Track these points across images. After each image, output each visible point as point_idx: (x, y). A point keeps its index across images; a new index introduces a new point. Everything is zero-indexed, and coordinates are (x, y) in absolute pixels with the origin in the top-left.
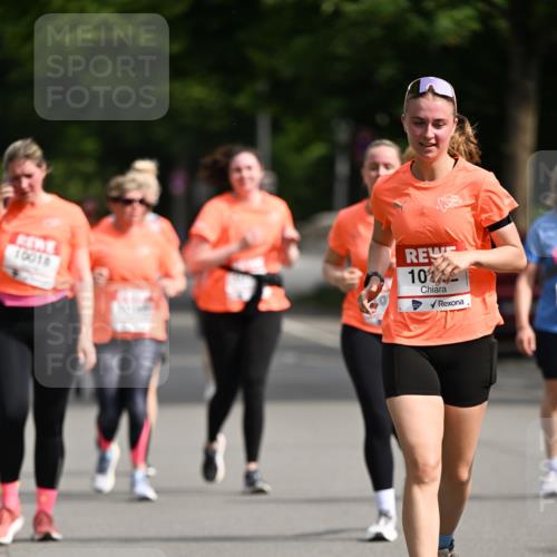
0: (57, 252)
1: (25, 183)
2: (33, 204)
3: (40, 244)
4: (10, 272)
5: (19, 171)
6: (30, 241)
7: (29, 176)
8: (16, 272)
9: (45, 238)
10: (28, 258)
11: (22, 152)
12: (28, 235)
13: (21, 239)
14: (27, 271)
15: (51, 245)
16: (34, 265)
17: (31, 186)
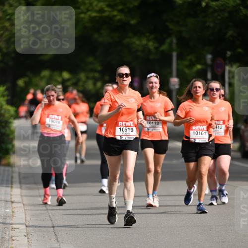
0: (62, 119)
1: (51, 98)
2: (53, 105)
3: (56, 117)
4: (47, 126)
5: (50, 94)
6: (53, 116)
7: (53, 96)
8: (49, 126)
9: (58, 115)
10: (53, 121)
11: (51, 88)
12: (52, 114)
13: (50, 116)
14: (53, 125)
15: (60, 117)
16: (55, 123)
17: (53, 99)
